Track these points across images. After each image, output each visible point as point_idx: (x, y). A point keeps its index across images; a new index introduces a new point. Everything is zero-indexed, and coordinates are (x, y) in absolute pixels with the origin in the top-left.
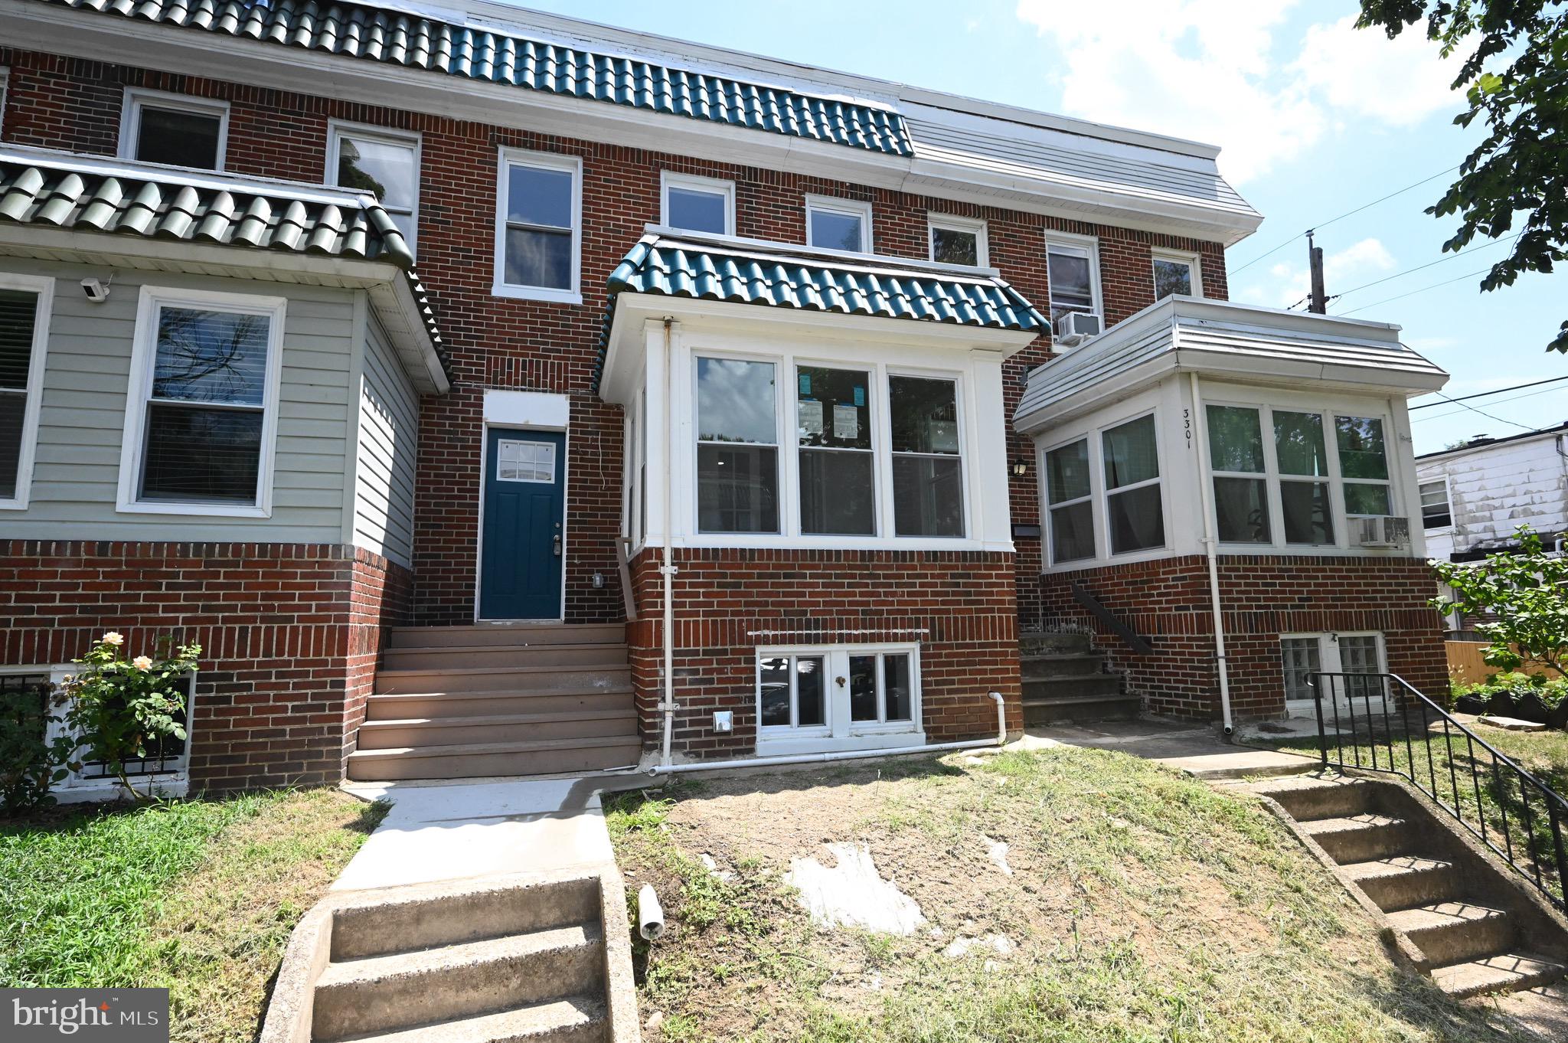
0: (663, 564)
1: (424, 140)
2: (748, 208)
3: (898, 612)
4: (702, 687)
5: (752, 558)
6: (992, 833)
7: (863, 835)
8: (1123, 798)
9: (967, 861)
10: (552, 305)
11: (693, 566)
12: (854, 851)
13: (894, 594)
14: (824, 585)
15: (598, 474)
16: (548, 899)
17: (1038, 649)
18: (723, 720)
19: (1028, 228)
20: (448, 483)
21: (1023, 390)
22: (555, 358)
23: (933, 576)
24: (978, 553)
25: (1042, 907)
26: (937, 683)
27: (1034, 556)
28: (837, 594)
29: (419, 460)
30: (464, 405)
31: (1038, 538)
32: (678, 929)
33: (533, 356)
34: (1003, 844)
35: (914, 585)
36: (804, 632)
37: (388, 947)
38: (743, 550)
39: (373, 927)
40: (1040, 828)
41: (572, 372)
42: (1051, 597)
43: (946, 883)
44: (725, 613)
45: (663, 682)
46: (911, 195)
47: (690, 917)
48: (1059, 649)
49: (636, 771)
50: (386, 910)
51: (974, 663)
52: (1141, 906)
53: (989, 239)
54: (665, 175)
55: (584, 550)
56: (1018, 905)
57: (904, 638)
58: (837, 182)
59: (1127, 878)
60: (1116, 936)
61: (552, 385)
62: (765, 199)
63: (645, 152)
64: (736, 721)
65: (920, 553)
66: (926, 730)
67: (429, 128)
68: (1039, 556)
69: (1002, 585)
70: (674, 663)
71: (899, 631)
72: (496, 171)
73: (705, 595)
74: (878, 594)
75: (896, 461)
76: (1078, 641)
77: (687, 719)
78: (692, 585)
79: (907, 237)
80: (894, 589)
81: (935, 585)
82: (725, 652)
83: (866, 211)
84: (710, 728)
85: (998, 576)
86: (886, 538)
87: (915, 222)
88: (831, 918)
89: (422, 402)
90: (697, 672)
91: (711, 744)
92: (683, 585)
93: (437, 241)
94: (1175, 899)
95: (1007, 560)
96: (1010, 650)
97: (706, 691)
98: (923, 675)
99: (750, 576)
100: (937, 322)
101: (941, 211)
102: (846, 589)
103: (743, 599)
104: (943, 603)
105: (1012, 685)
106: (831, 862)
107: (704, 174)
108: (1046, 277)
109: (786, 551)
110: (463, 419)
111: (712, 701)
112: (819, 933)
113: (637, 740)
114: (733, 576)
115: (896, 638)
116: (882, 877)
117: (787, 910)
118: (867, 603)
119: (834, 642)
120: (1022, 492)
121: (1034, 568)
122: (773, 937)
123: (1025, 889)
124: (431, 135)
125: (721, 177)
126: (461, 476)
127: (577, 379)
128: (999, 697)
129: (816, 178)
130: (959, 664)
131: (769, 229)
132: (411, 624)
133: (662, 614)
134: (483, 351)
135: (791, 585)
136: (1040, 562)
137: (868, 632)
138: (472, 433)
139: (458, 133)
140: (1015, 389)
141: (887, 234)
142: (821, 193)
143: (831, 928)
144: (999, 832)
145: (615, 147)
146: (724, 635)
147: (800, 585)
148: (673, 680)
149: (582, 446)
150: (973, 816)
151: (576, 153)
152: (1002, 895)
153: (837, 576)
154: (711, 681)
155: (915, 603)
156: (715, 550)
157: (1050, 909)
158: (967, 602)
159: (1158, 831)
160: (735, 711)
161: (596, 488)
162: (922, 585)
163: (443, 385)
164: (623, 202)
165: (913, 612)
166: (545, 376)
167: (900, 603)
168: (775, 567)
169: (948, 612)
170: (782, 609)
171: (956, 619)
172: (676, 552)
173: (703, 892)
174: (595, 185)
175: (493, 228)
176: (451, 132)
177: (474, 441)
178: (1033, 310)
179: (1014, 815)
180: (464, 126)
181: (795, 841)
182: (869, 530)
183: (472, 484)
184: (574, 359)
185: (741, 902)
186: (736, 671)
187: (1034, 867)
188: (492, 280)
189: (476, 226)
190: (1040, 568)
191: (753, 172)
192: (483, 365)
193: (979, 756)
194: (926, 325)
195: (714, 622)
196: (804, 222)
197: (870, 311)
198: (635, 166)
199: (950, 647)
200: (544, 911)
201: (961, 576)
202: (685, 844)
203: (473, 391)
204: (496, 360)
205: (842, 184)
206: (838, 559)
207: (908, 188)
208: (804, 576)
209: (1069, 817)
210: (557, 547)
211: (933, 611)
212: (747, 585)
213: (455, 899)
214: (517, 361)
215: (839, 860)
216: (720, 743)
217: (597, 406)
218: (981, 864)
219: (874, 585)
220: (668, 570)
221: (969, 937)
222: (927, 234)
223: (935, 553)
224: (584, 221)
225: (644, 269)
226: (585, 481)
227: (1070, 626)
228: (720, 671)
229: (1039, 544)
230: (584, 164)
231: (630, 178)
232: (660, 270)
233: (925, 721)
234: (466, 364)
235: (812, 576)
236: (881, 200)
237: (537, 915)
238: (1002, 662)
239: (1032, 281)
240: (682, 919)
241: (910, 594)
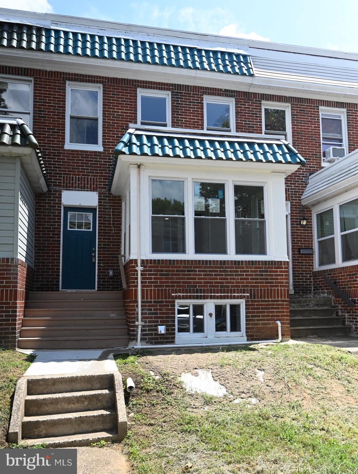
0: (137, 266)
1: (34, 81)
2: (177, 104)
3: (236, 286)
4: (153, 316)
5: (174, 264)
6: (260, 368)
7: (210, 367)
8: (315, 358)
9: (247, 376)
10: (90, 152)
11: (149, 267)
12: (205, 372)
13: (234, 279)
14: (204, 275)
15: (111, 227)
16: (96, 380)
17: (307, 305)
18: (162, 329)
19: (311, 106)
20: (48, 231)
21: (307, 184)
22: (92, 176)
23: (251, 271)
24: (272, 262)
25: (272, 391)
26: (252, 316)
27: (310, 263)
28: (210, 279)
29: (36, 222)
30: (54, 197)
31: (312, 254)
32: (140, 391)
33: (82, 175)
34: (263, 372)
35: (243, 275)
36: (196, 294)
37: (44, 392)
38: (170, 260)
39: (40, 385)
40: (278, 366)
41: (99, 182)
42: (317, 282)
43: (237, 382)
44: (163, 286)
45: (138, 314)
46: (254, 93)
47: (144, 388)
48: (317, 305)
49: (127, 349)
50: (44, 380)
51: (269, 309)
52: (309, 392)
53: (292, 112)
54: (139, 90)
55: (105, 260)
56: (262, 390)
57: (238, 297)
58: (218, 89)
59: (306, 383)
60: (296, 400)
61: (91, 188)
62: (185, 99)
63: (130, 80)
64: (167, 330)
65: (246, 261)
66: (247, 336)
67: (37, 75)
68: (313, 263)
69: (282, 275)
70: (142, 306)
71: (236, 294)
72: (65, 93)
73: (154, 278)
74: (227, 279)
75: (236, 221)
76: (327, 302)
77: (147, 328)
78: (149, 275)
79: (252, 114)
80: (234, 277)
81: (252, 275)
82: (162, 302)
83: (232, 101)
84: (156, 332)
85: (280, 272)
86: (231, 255)
87: (256, 106)
88: (194, 391)
89: (36, 196)
90: (151, 310)
91: (157, 339)
92: (146, 275)
93: (41, 125)
94: (323, 390)
95: (284, 265)
96: (285, 303)
97: (155, 318)
98: (246, 313)
99: (173, 271)
101: (268, 100)
102: (213, 277)
103: (170, 281)
104: (256, 283)
105: (285, 318)
106: (196, 375)
107: (157, 89)
108: (319, 130)
109: (188, 261)
110: (53, 203)
111: (157, 322)
112: (189, 395)
113: (128, 337)
114: (166, 271)
115: (234, 297)
116: (214, 380)
117: (178, 388)
118: (223, 283)
119: (208, 299)
120: (305, 233)
121: (310, 268)
122: (173, 395)
123: (267, 386)
124: (37, 78)
125: (164, 90)
126: (53, 228)
127: (101, 185)
128: (279, 323)
129: (208, 88)
130: (262, 309)
131: (187, 113)
132: (34, 291)
133: (137, 286)
134: (61, 174)
135: (190, 275)
136: (313, 266)
137: (222, 294)
138: (58, 210)
139: (49, 77)
140: (303, 184)
141: (242, 113)
142: (211, 95)
143: (193, 393)
144: (263, 368)
145: (117, 78)
146: (162, 295)
147: (194, 275)
148: (142, 313)
149: (104, 215)
150: (254, 363)
151: (100, 82)
152: (257, 387)
153: (210, 271)
154: (157, 314)
155: (243, 283)
156: (159, 260)
157: (274, 391)
158: (266, 283)
159: (325, 370)
160: (167, 326)
161: (110, 233)
162: (246, 275)
163: (45, 189)
164: (121, 104)
165: (242, 286)
166: (88, 184)
167: (236, 283)
168: (183, 267)
169: (258, 286)
170: (186, 285)
171: (261, 290)
172: (143, 261)
173: (149, 381)
174: (108, 97)
175: (65, 119)
176: (46, 76)
177: (58, 213)
178: (298, 155)
179: (270, 363)
180: (51, 73)
181: (184, 368)
182: (224, 252)
183: (57, 231)
184: (100, 176)
185: (162, 385)
186: (167, 309)
187: (272, 379)
188: (64, 142)
189: (57, 118)
190: (313, 268)
191: (179, 87)
192: (61, 180)
193: (267, 345)
195: (158, 290)
196: (203, 109)
197: (224, 158)
198: (126, 87)
199: (258, 301)
200: (95, 384)
201: (264, 271)
202: (144, 368)
203: (57, 191)
204: (67, 177)
205: (221, 90)
206: (210, 264)
207: (252, 90)
208: (196, 271)
209: (290, 363)
210: (94, 259)
211: (251, 286)
212: (171, 275)
213: (66, 378)
214: (76, 177)
215: (199, 374)
216: (161, 338)
217: (110, 197)
218: (253, 377)
219: (226, 275)
220: (139, 268)
221: (242, 398)
222: (261, 112)
223: (252, 261)
224: (103, 114)
225: (129, 144)
226: (105, 230)
227: (324, 295)
228: (161, 310)
229: (313, 257)
230: (103, 88)
231: (123, 93)
232: (135, 144)
233: (247, 332)
234: (54, 179)
235: (199, 271)
236: (239, 97)
237: (92, 385)
238: (281, 308)
239: (312, 132)
240: (141, 388)
241: (241, 279)
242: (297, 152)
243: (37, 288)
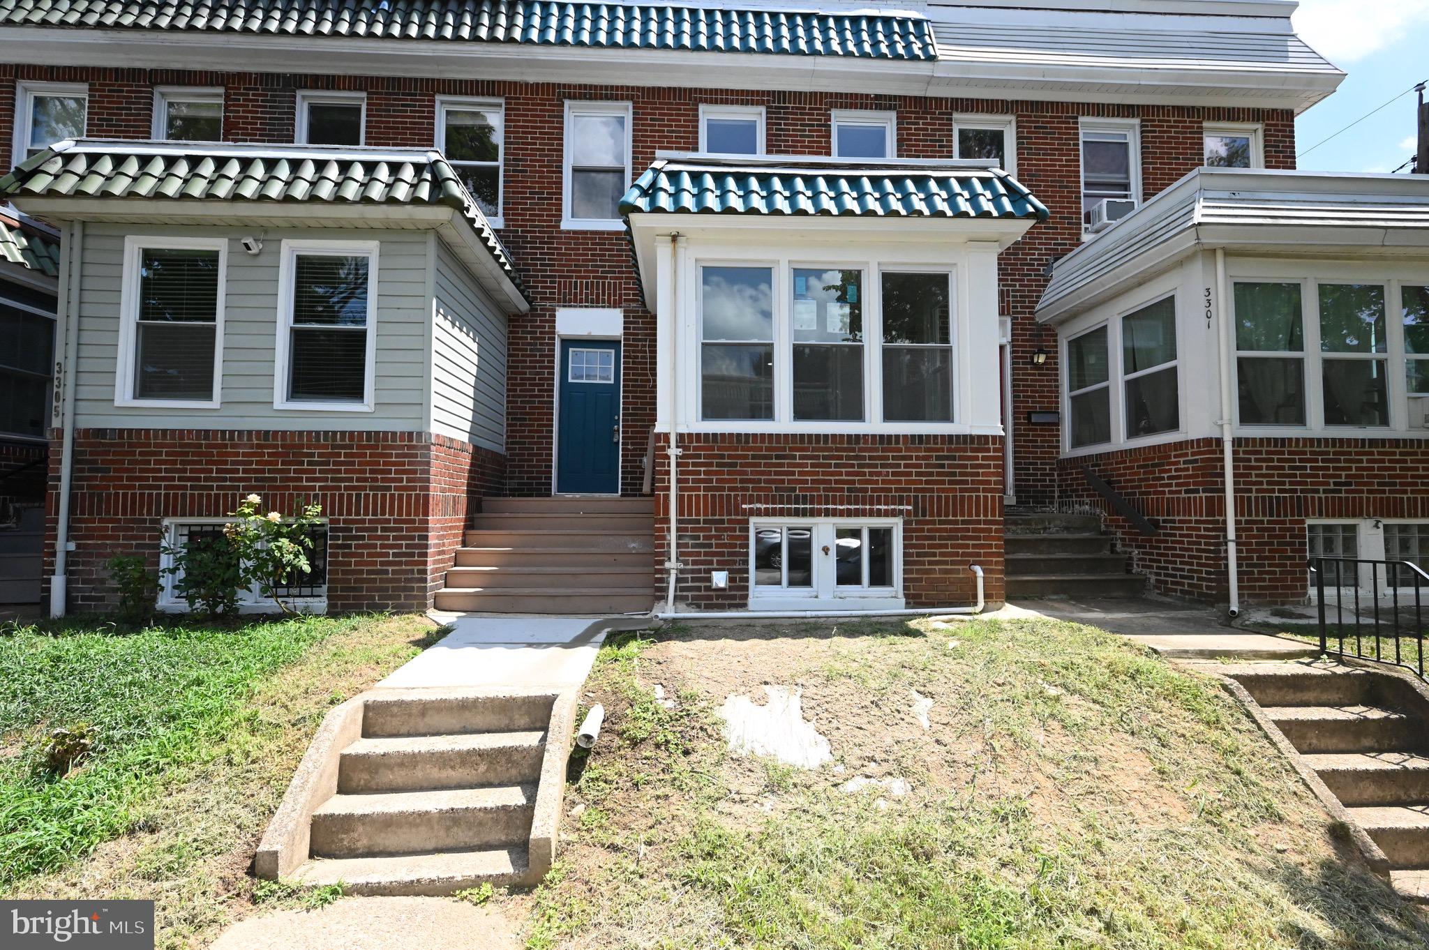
0: (669, 447)
1: (506, 104)
2: (777, 130)
3: (882, 490)
4: (702, 550)
5: (747, 442)
6: (922, 689)
7: (799, 681)
8: (1067, 669)
9: (888, 711)
10: (609, 233)
11: (695, 448)
12: (785, 695)
13: (879, 474)
14: (813, 465)
15: (647, 375)
16: (520, 707)
17: (1045, 529)
18: (720, 579)
19: (1061, 117)
20: (530, 385)
21: (1048, 281)
22: (611, 278)
23: (917, 458)
24: (965, 436)
25: (947, 759)
26: (918, 555)
27: (1052, 441)
28: (824, 474)
29: (509, 367)
30: (541, 321)
31: (1057, 424)
32: (618, 741)
33: (594, 277)
34: (929, 701)
35: (899, 466)
36: (793, 506)
37: (402, 731)
38: (739, 435)
39: (392, 716)
40: (968, 687)
41: (625, 289)
42: (1067, 480)
43: (861, 728)
44: (723, 489)
45: (669, 545)
46: (936, 99)
47: (628, 733)
48: (1067, 529)
49: (647, 616)
50: (400, 704)
51: (957, 538)
52: (1050, 769)
53: (1017, 133)
54: (702, 108)
55: (636, 438)
56: (923, 754)
57: (887, 514)
58: (862, 95)
59: (1042, 741)
60: (1012, 793)
61: (609, 302)
62: (793, 119)
63: (685, 89)
64: (731, 580)
65: (905, 436)
66: (906, 596)
67: (510, 93)
68: (1058, 441)
69: (989, 466)
70: (678, 530)
71: (883, 507)
72: (562, 123)
73: (706, 473)
74: (864, 474)
75: (887, 353)
76: (1089, 522)
77: (689, 576)
78: (694, 465)
79: (931, 141)
80: (879, 470)
81: (920, 466)
82: (722, 522)
83: (891, 120)
84: (708, 584)
85: (984, 458)
86: (874, 423)
87: (940, 124)
88: (748, 747)
89: (510, 320)
90: (698, 538)
91: (710, 598)
92: (687, 465)
93: (518, 187)
94: (1090, 767)
95: (994, 443)
96: (994, 527)
97: (706, 554)
98: (905, 547)
99: (746, 457)
100: (927, 217)
101: (967, 111)
102: (833, 469)
103: (738, 477)
104: (927, 482)
105: (994, 559)
106: (762, 701)
107: (737, 103)
108: (1079, 166)
109: (778, 436)
110: (541, 333)
111: (711, 563)
112: (732, 759)
113: (649, 591)
114: (730, 457)
115: (879, 514)
116: (804, 718)
117: (710, 736)
118: (853, 482)
119: (820, 515)
120: (1042, 381)
121: (1052, 453)
122: (693, 758)
123: (938, 741)
124: (511, 98)
125: (752, 104)
126: (540, 379)
127: (629, 295)
128: (980, 573)
129: (841, 94)
130: (941, 538)
131: (797, 147)
132: (505, 495)
133: (668, 488)
134: (554, 277)
135: (782, 465)
136: (1058, 447)
137: (852, 507)
138: (548, 344)
139: (532, 94)
140: (1039, 281)
141: (911, 140)
142: (846, 108)
143: (744, 755)
144: (930, 688)
145: (659, 88)
146: (721, 507)
147: (789, 465)
148: (677, 544)
149: (634, 351)
150: (909, 674)
151: (627, 98)
152: (911, 745)
153: (825, 458)
154: (710, 546)
155: (899, 482)
156: (715, 435)
157: (954, 761)
158: (951, 482)
159: (1094, 701)
160: (730, 571)
161: (645, 386)
162: (906, 466)
163: (524, 306)
164: (666, 137)
165: (897, 490)
166: (604, 295)
167: (884, 482)
168: (768, 449)
169: (932, 490)
170: (773, 486)
171: (939, 498)
172: (681, 437)
173: (644, 715)
174: (643, 125)
175: (561, 172)
176: (526, 94)
177: (549, 350)
178: (1031, 197)
179: (949, 675)
180: (536, 88)
181: (739, 681)
182: (858, 415)
183: (548, 385)
184: (626, 278)
185: (673, 726)
186: (732, 537)
187: (952, 722)
188: (561, 216)
189: (548, 172)
190: (1058, 453)
191: (782, 95)
192: (555, 288)
193: (947, 622)
194: (915, 221)
195: (713, 496)
196: (829, 137)
197: (858, 211)
198: (676, 104)
199: (933, 522)
200: (517, 717)
201: (947, 458)
202: (646, 675)
203: (548, 310)
204: (565, 282)
205: (867, 95)
206: (826, 441)
207: (932, 92)
208: (794, 457)
209: (1001, 682)
210: (616, 436)
211: (916, 490)
212: (742, 465)
213: (450, 701)
214: (582, 283)
215: (770, 701)
216: (718, 597)
217: (646, 317)
218: (902, 715)
219: (860, 466)
220: (673, 451)
221: (867, 777)
222: (951, 136)
223: (920, 436)
224: (634, 158)
225: (651, 192)
226: (636, 380)
227: (1083, 508)
228: (718, 538)
229: (1058, 430)
230: (634, 108)
231: (672, 115)
232: (666, 191)
233: (905, 588)
234: (542, 287)
235: (801, 457)
236: (905, 107)
237: (511, 719)
238: (985, 538)
239: (1062, 171)
240: (621, 734)
241: (894, 474)
242: (1026, 191)
243: (510, 490)
